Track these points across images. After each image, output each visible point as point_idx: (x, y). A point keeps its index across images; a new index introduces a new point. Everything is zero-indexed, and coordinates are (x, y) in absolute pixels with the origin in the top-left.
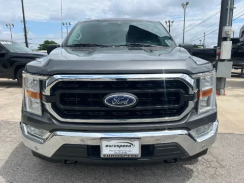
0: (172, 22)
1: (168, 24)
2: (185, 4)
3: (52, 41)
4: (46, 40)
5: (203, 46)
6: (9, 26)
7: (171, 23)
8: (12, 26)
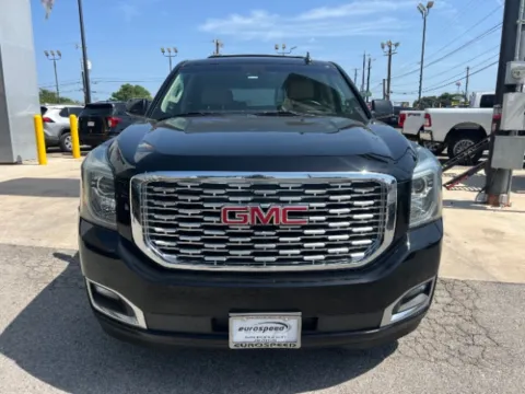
0: (396, 45)
1: (387, 49)
2: (425, 5)
3: (137, 87)
4: (125, 84)
5: (464, 96)
6: (51, 57)
7: (393, 48)
8: (57, 56)
